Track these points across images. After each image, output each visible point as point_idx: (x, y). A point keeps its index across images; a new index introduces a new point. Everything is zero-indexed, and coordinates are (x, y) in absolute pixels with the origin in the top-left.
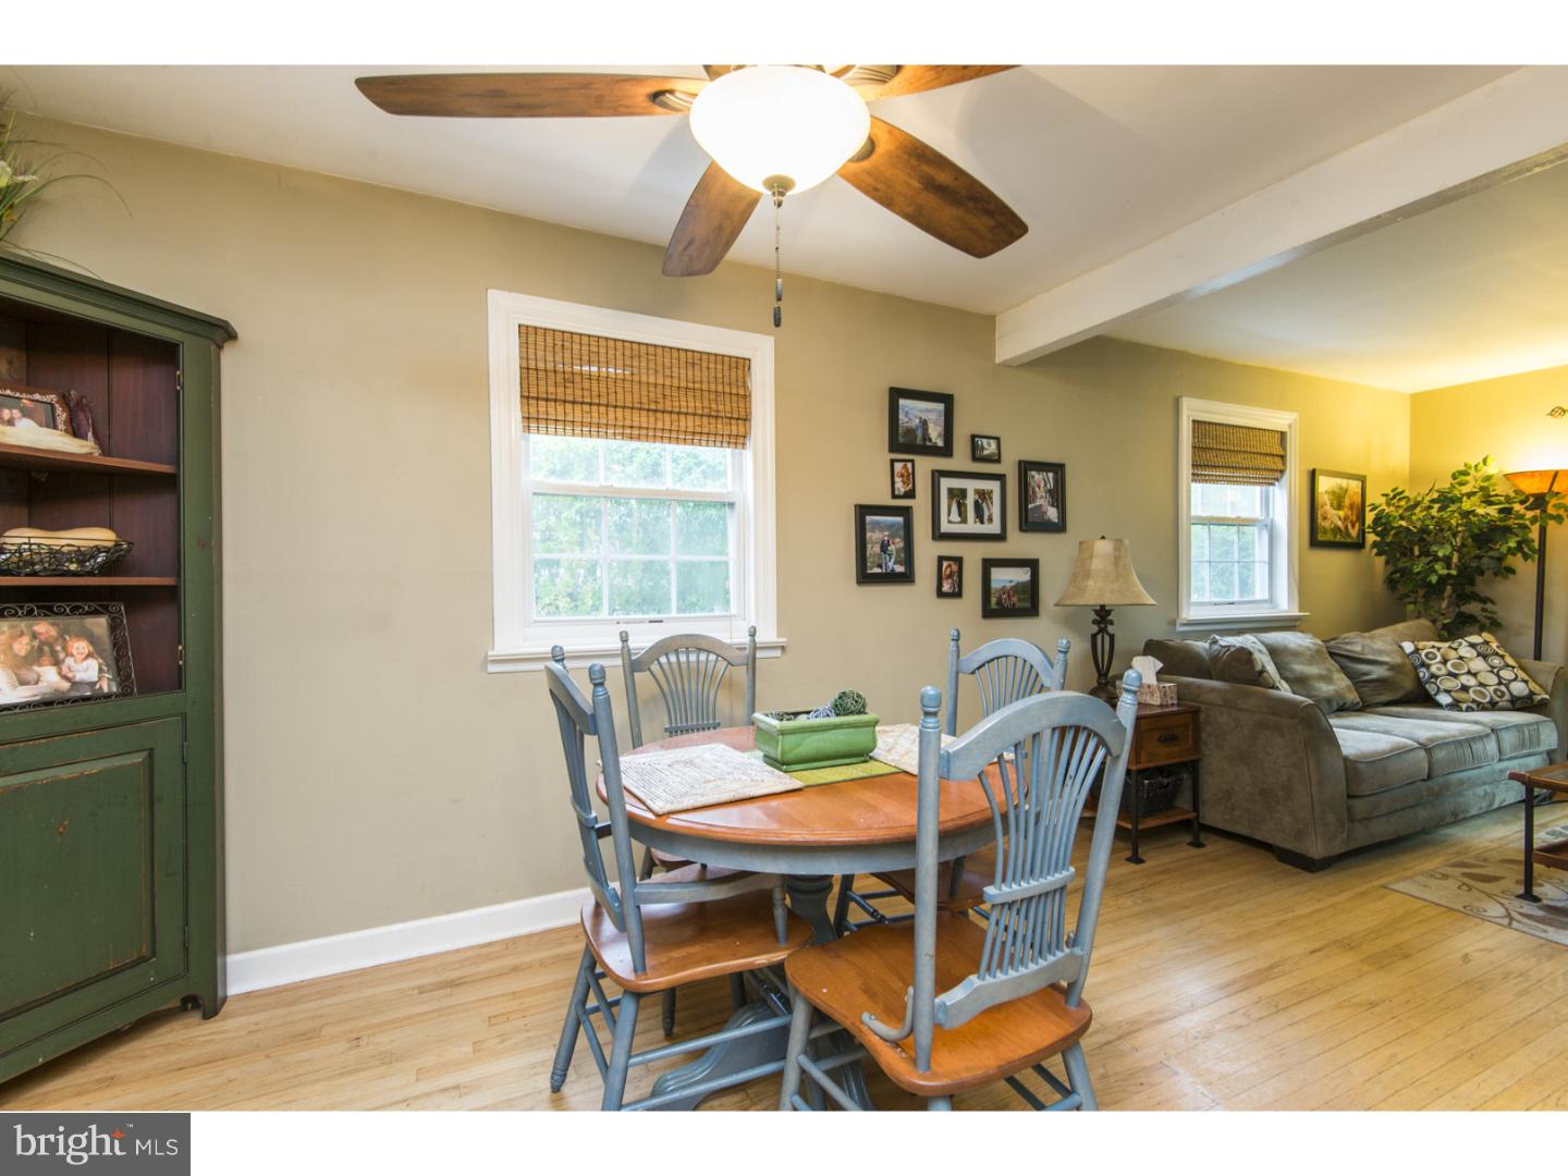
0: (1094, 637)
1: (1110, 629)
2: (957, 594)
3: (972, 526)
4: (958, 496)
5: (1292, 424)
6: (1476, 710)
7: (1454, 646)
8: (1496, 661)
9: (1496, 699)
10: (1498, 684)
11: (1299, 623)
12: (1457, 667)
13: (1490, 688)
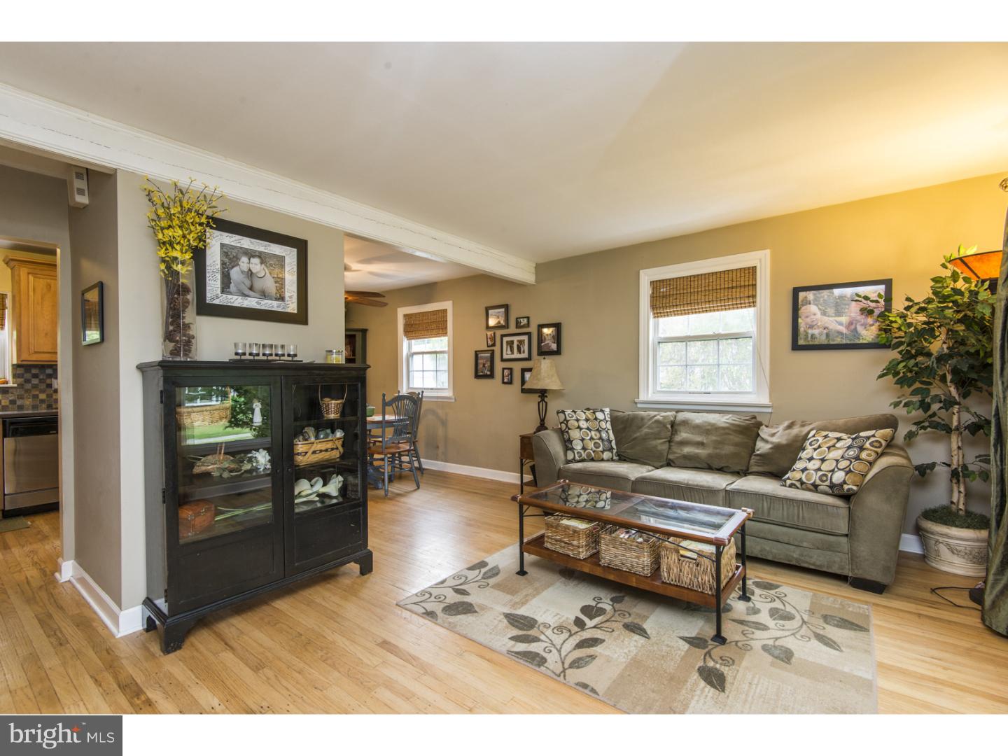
0: (539, 403)
1: (546, 399)
2: (510, 382)
3: (516, 355)
4: (511, 344)
5: (760, 260)
6: (798, 488)
7: (843, 436)
8: (852, 453)
9: (818, 482)
10: (830, 471)
11: (770, 410)
12: (820, 454)
13: (820, 473)
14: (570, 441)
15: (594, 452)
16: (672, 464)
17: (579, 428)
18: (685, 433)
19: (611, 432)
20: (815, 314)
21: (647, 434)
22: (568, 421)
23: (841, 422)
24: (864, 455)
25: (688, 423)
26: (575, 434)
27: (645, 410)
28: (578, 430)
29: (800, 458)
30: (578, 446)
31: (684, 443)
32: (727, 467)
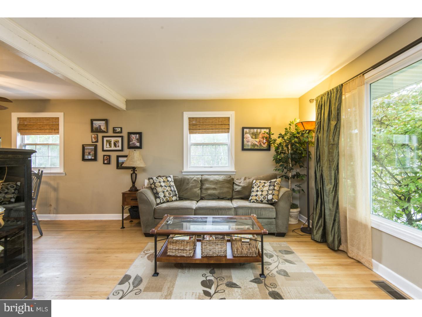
0: (132, 175)
1: (136, 172)
2: (109, 163)
4: (109, 142)
5: (231, 115)
6: (255, 203)
7: (266, 182)
8: (272, 188)
9: (263, 200)
10: (266, 195)
11: (235, 173)
12: (260, 189)
13: (263, 196)
14: (157, 193)
15: (169, 197)
16: (203, 199)
17: (161, 186)
18: (208, 184)
19: (174, 187)
20: (249, 138)
21: (192, 186)
22: (155, 183)
23: (261, 176)
24: (276, 188)
25: (208, 180)
26: (159, 189)
27: (188, 175)
28: (161, 187)
29: (253, 191)
30: (161, 195)
31: (207, 189)
32: (225, 197)
